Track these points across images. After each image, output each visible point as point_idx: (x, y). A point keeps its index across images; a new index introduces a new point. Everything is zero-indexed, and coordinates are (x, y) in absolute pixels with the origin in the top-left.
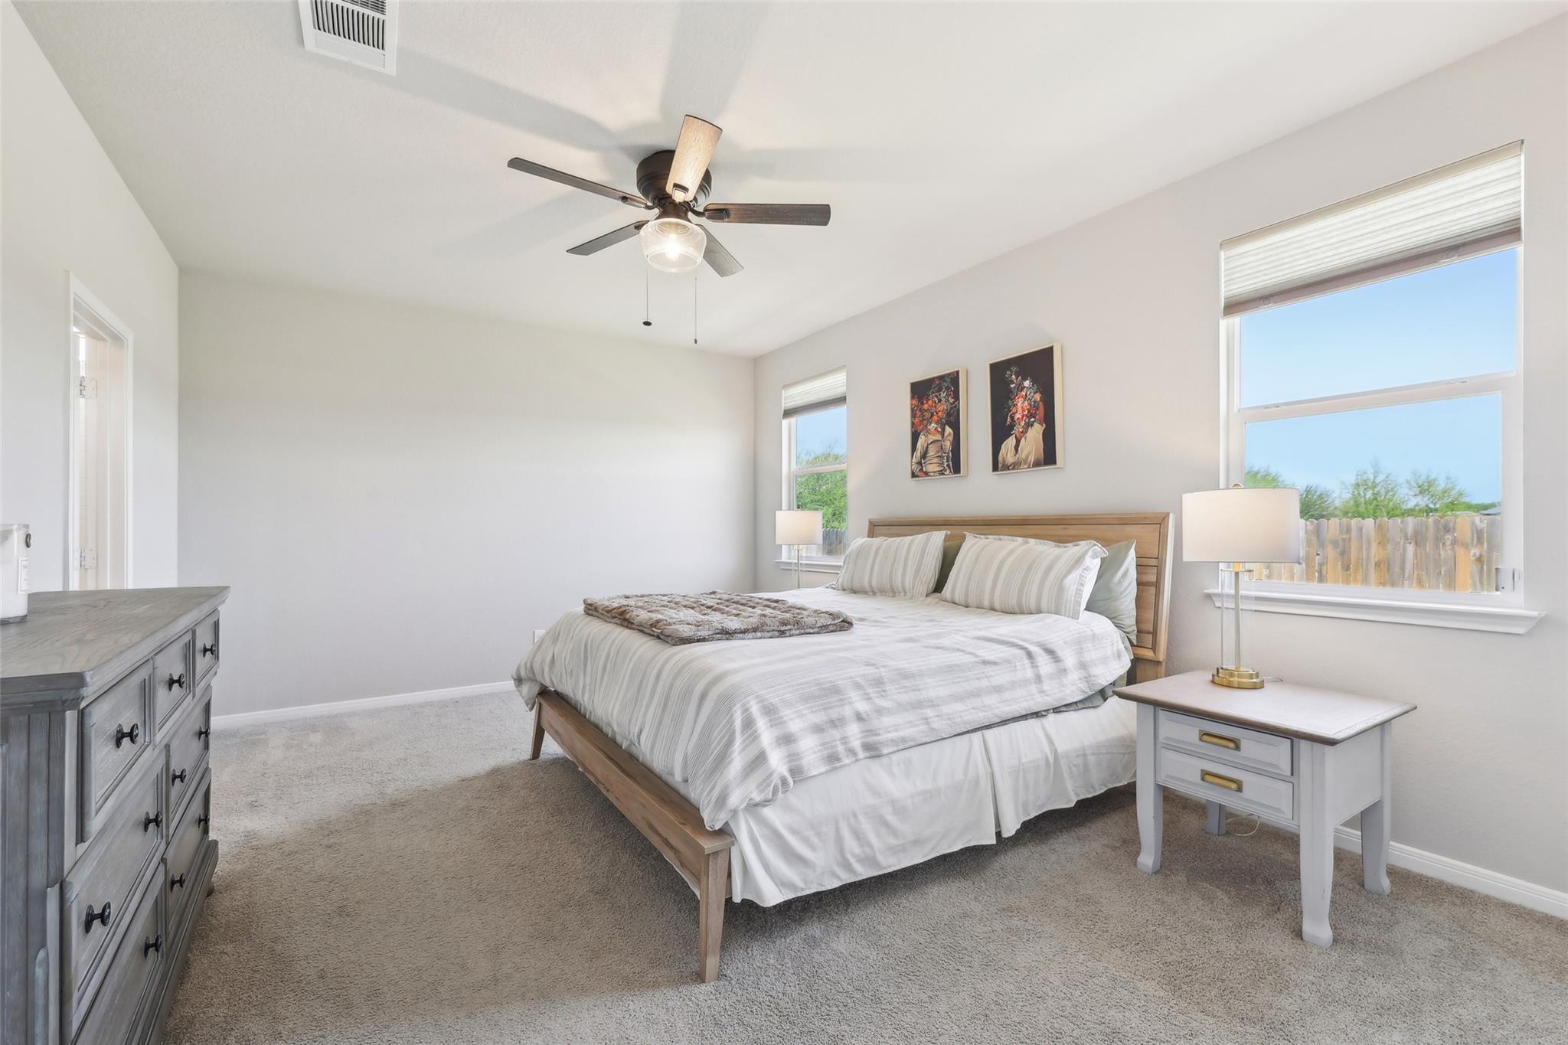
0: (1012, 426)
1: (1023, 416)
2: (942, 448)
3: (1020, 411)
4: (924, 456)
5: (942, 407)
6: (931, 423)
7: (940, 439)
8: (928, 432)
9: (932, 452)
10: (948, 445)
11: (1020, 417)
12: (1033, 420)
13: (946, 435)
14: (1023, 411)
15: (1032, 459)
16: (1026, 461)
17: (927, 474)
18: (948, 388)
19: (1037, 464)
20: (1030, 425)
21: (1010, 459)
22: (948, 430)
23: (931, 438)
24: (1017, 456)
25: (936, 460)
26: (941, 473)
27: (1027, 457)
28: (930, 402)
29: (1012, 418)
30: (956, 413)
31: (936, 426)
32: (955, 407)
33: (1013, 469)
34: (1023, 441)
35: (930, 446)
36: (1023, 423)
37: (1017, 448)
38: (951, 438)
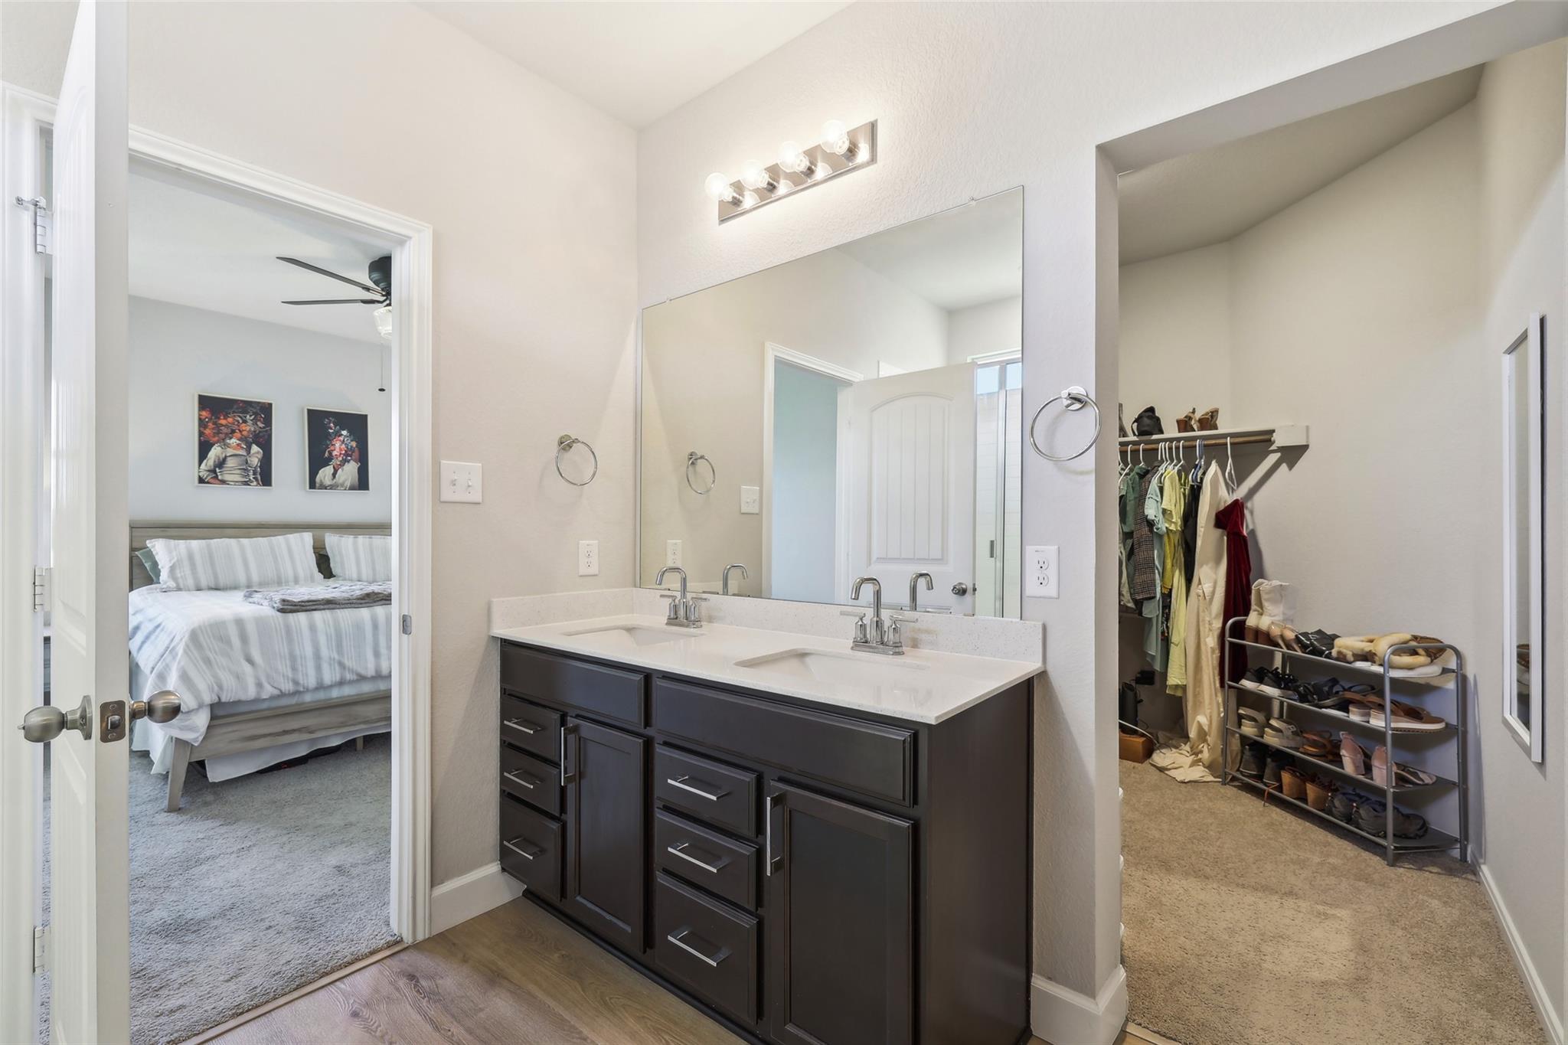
0: (330, 458)
1: (341, 454)
2: (247, 463)
3: (338, 449)
4: (221, 464)
5: (248, 428)
6: (231, 438)
7: (245, 454)
8: (228, 446)
9: (231, 463)
10: (255, 461)
11: (338, 454)
12: (349, 458)
13: (252, 452)
14: (341, 450)
15: (348, 484)
16: (342, 485)
17: (223, 482)
18: (255, 414)
19: (352, 488)
20: (345, 461)
21: (328, 481)
22: (255, 448)
23: (230, 452)
24: (335, 480)
25: (238, 472)
26: (246, 483)
27: (344, 482)
28: (230, 420)
29: (330, 453)
30: (266, 437)
31: (238, 442)
32: (266, 431)
33: (330, 489)
34: (340, 471)
35: (229, 459)
36: (340, 459)
37: (334, 475)
38: (260, 456)
